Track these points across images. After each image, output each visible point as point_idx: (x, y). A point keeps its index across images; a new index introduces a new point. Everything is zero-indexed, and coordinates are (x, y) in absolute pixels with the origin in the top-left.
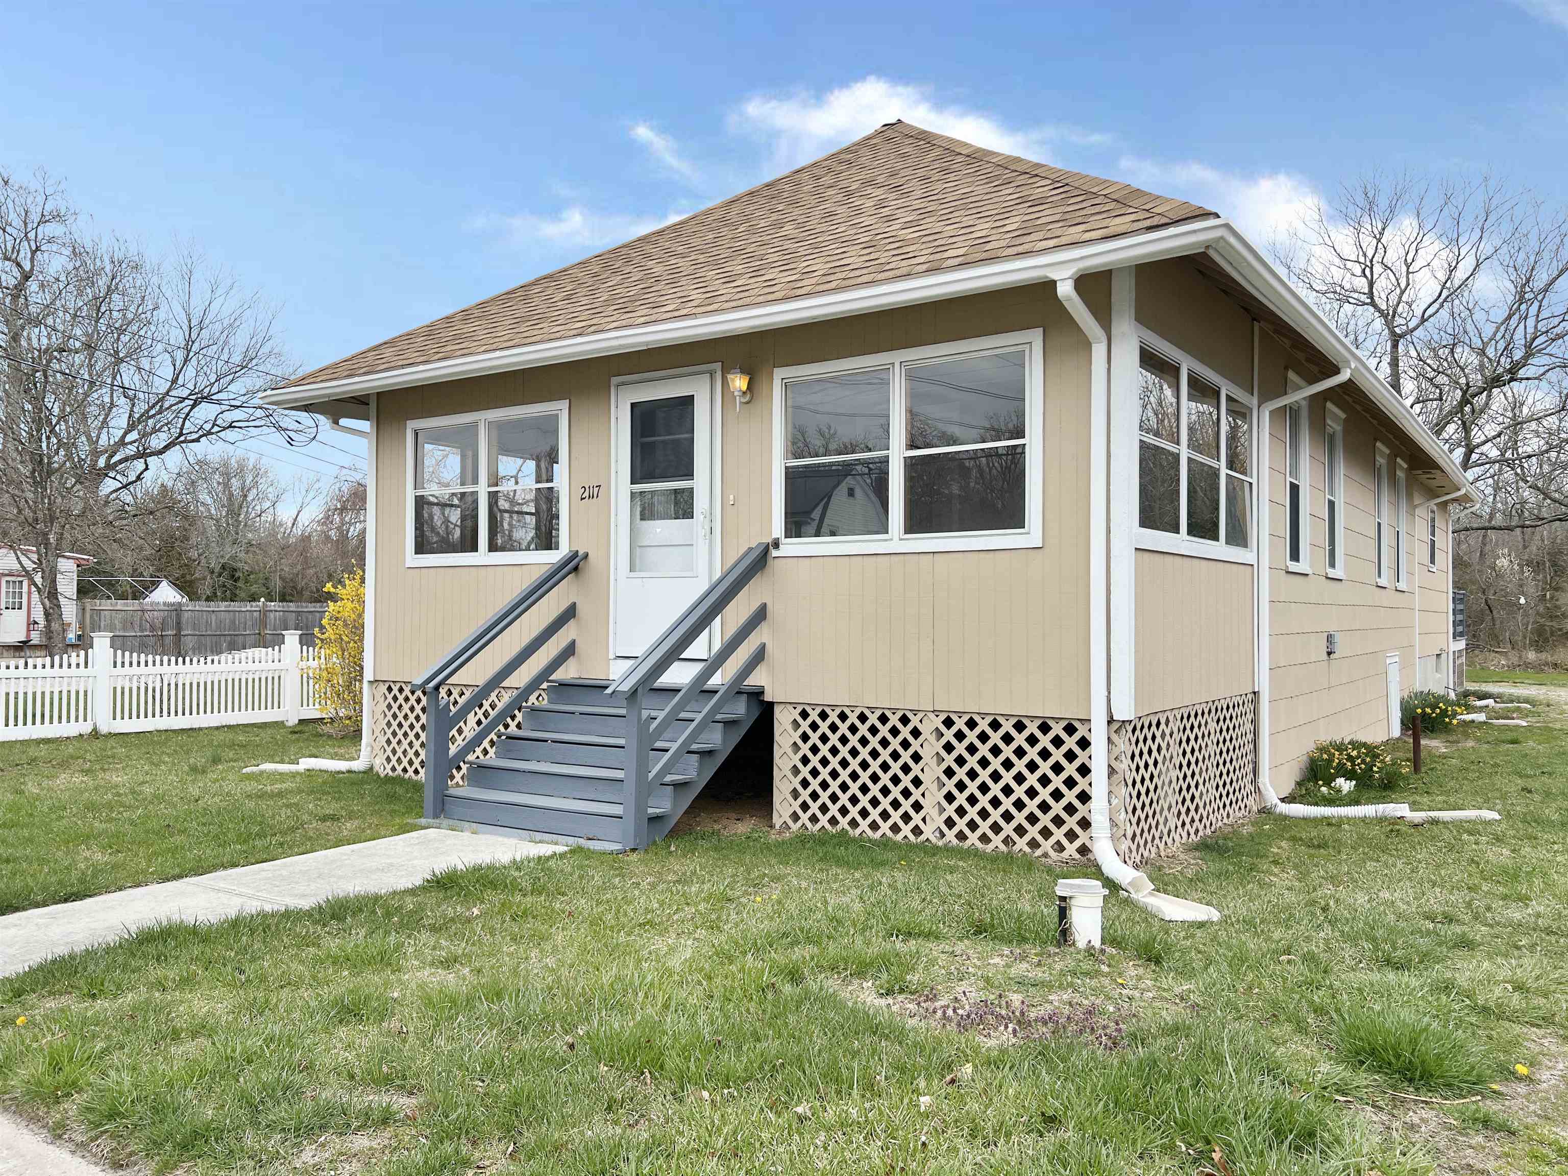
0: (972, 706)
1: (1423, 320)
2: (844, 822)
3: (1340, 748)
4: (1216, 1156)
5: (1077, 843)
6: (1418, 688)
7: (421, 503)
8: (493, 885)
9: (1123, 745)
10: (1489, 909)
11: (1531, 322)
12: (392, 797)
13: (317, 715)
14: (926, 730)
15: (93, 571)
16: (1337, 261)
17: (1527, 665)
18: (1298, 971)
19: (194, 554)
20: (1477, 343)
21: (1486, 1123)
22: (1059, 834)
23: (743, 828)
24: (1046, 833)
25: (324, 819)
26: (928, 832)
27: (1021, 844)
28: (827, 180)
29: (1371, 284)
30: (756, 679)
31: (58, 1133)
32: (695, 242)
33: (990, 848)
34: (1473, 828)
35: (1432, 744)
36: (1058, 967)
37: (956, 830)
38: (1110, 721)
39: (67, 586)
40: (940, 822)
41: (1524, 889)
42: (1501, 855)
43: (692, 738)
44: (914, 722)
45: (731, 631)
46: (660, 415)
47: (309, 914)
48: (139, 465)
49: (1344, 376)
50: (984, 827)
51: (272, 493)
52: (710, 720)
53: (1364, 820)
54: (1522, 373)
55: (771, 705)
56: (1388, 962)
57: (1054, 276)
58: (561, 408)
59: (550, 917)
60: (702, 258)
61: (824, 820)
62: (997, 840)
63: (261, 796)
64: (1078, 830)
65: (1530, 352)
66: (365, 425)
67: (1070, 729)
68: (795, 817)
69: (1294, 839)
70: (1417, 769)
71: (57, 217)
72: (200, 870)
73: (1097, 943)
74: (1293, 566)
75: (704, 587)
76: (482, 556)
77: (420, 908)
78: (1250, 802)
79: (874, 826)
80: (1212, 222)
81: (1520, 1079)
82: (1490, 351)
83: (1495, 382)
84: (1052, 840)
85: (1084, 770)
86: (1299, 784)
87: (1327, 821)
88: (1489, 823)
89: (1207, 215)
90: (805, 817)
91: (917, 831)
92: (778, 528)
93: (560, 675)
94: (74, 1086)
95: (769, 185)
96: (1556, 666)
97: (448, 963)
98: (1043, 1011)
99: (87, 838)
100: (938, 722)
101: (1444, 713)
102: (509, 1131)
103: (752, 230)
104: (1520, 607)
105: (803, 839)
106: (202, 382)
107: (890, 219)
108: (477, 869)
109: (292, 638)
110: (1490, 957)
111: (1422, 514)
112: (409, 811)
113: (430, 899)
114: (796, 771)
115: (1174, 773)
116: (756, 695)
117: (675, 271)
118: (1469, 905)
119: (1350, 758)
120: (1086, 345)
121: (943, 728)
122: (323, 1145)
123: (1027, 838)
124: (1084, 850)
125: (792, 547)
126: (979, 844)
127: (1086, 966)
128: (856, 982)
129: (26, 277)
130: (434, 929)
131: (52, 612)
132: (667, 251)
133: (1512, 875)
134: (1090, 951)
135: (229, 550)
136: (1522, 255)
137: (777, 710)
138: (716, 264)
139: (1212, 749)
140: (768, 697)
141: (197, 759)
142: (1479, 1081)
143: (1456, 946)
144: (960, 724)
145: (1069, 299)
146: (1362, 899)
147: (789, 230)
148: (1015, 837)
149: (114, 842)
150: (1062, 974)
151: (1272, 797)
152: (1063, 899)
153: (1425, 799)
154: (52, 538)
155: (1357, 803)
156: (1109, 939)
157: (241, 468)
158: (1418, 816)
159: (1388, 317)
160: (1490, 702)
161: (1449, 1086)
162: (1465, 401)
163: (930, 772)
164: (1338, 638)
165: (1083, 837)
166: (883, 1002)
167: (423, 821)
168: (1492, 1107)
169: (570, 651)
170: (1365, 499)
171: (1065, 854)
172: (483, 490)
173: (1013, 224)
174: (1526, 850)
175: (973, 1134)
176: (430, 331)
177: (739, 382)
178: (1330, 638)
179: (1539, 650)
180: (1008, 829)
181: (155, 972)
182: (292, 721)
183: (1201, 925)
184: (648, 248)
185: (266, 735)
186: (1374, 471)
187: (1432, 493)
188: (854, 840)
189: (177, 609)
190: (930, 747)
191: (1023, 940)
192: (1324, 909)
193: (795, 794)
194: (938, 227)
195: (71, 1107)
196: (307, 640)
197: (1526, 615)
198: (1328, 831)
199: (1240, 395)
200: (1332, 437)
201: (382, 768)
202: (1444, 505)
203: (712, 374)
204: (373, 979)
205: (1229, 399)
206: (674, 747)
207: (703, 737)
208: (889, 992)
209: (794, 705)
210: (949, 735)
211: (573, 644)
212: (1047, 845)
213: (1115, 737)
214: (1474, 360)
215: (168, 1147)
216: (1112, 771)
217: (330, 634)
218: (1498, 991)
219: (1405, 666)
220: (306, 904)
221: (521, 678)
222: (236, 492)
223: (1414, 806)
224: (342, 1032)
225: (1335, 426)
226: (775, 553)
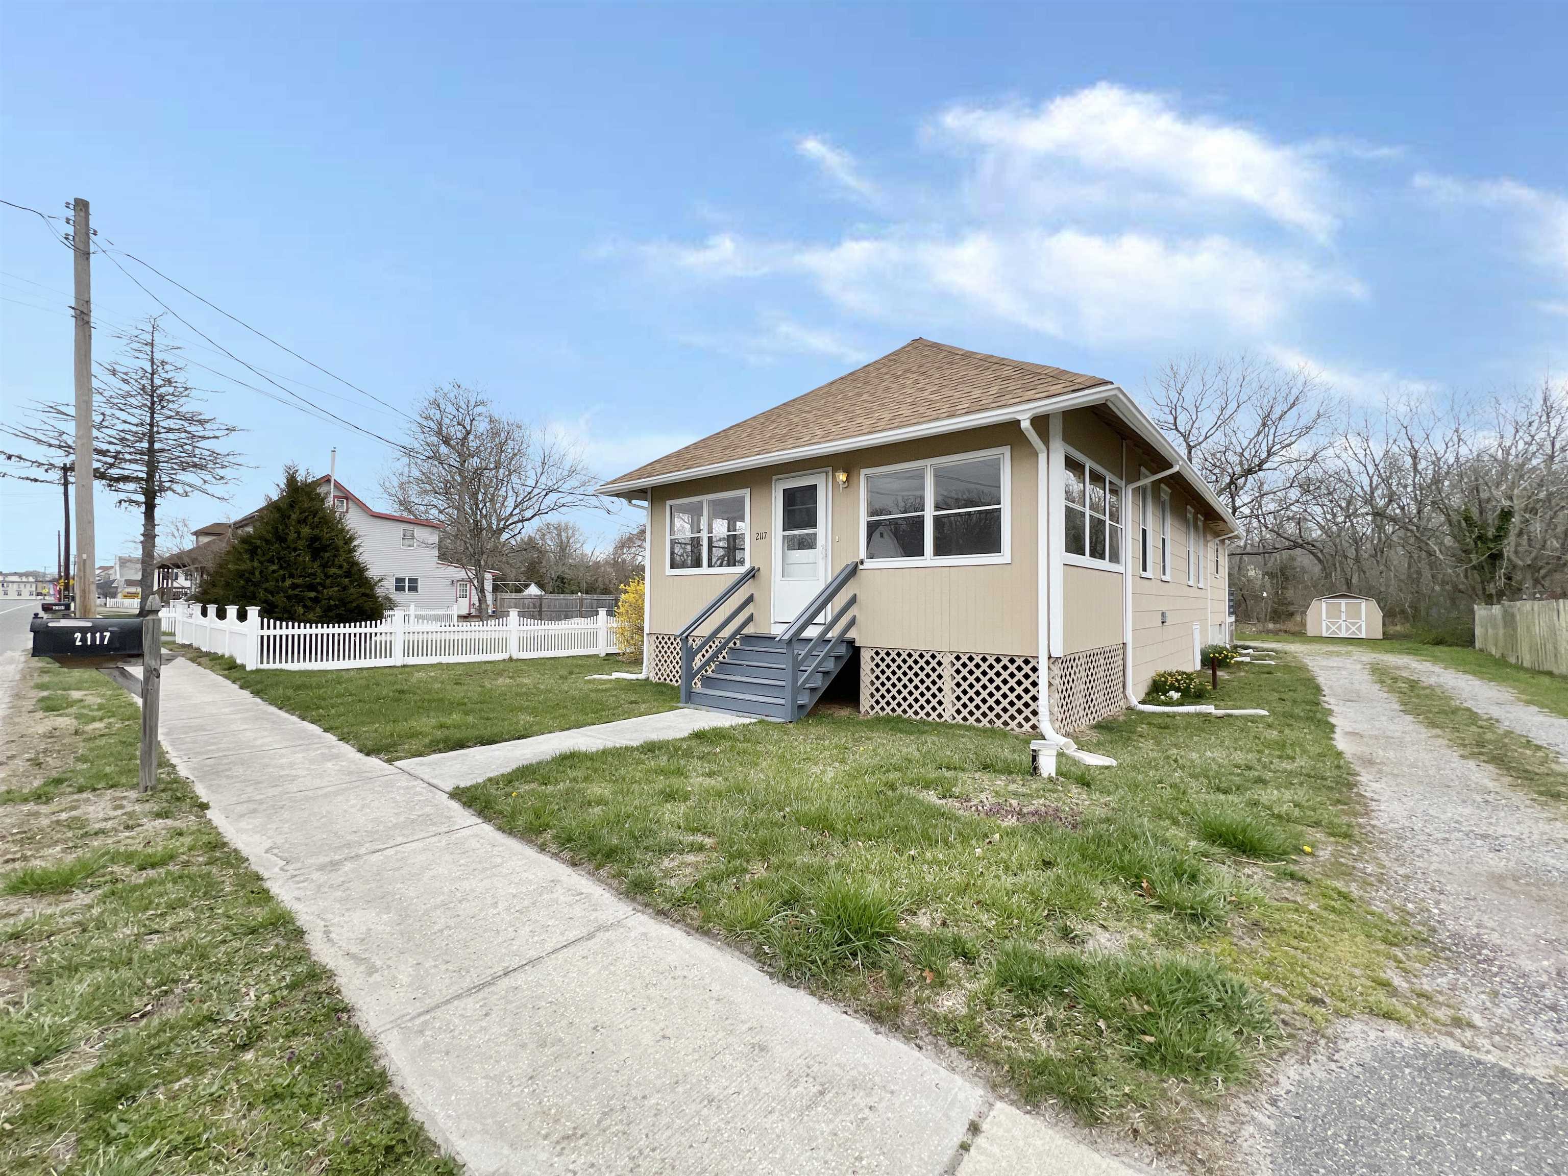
0: (971, 649)
1: (1206, 438)
2: (899, 711)
3: (1170, 674)
4: (1144, 885)
5: (1030, 723)
6: (1210, 642)
7: (673, 543)
8: (724, 737)
9: (1056, 670)
10: (1271, 763)
11: (1271, 438)
12: (662, 693)
13: (617, 651)
14: (946, 662)
15: (502, 579)
16: (1156, 406)
17: (1268, 632)
18: (1168, 793)
19: (544, 570)
20: (1239, 450)
21: (1292, 876)
22: (1020, 718)
23: (844, 713)
24: (1013, 718)
25: (631, 703)
26: (946, 716)
27: (999, 723)
28: (884, 370)
29: (1175, 419)
30: (850, 635)
31: (542, 848)
32: (814, 404)
33: (981, 725)
34: (1253, 719)
35: (1221, 674)
36: (1034, 786)
37: (962, 715)
38: (1050, 657)
39: (488, 586)
40: (953, 711)
41: (1289, 752)
42: (1274, 734)
43: (820, 664)
44: (939, 657)
45: (837, 609)
46: (798, 495)
47: (637, 748)
48: (520, 525)
49: (1176, 469)
50: (978, 714)
51: (581, 539)
52: (827, 655)
53: (1188, 714)
54: (1265, 467)
55: (859, 649)
56: (1218, 789)
57: (1019, 418)
58: (746, 493)
59: (757, 754)
60: (819, 413)
61: (888, 709)
62: (985, 721)
63: (597, 691)
64: (1031, 716)
65: (1269, 454)
66: (645, 504)
67: (1027, 662)
68: (872, 708)
69: (1149, 724)
70: (1214, 687)
71: (483, 403)
72: (579, 726)
73: (1053, 774)
74: (1144, 574)
75: (823, 587)
76: (704, 570)
77: (690, 747)
78: (1121, 703)
79: (916, 713)
80: (1110, 387)
81: (1307, 854)
82: (1246, 454)
83: (1249, 471)
84: (1016, 721)
85: (1034, 684)
86: (1148, 694)
87: (1167, 715)
88: (1263, 717)
89: (1106, 383)
90: (877, 708)
91: (940, 716)
92: (863, 554)
93: (745, 631)
94: (547, 826)
95: (851, 374)
96: (1286, 631)
97: (710, 775)
98: (1032, 808)
99: (521, 709)
100: (952, 658)
101: (1226, 656)
102: (764, 857)
103: (845, 398)
104: (1263, 598)
105: (878, 720)
106: (550, 483)
107: (922, 390)
108: (714, 729)
109: (602, 612)
110: (1277, 788)
111: (1212, 545)
112: (672, 699)
113: (694, 743)
114: (872, 683)
115: (1082, 687)
116: (851, 643)
117: (805, 420)
118: (1259, 760)
119: (1177, 680)
120: (1036, 454)
121: (955, 661)
122: (673, 859)
123: (1002, 720)
124: (1034, 727)
125: (869, 564)
126: (975, 723)
127: (1050, 786)
128: (925, 792)
129: (468, 433)
130: (699, 758)
131: (482, 599)
132: (800, 410)
133: (1282, 745)
134: (1050, 779)
135: (561, 569)
136: (1266, 400)
137: (862, 651)
138: (827, 416)
139: (1102, 673)
140: (857, 644)
141: (563, 672)
142: (1285, 853)
143: (1256, 782)
144: (964, 659)
145: (1027, 430)
146: (1194, 755)
147: (865, 397)
148: (995, 719)
149: (534, 712)
150: (1037, 790)
151: (1134, 701)
152: (1034, 751)
153: (1222, 704)
154: (482, 563)
155: (1182, 704)
156: (1059, 773)
157: (567, 528)
158: (1220, 712)
159: (1186, 437)
160: (1251, 651)
161: (1266, 855)
162: (1232, 482)
163: (948, 684)
164: (1168, 614)
165: (1034, 720)
166: (944, 801)
167: (680, 705)
168: (1292, 867)
169: (750, 619)
170: (1181, 537)
171: (1023, 729)
172: (704, 536)
173: (994, 390)
174: (1287, 731)
175: (1007, 868)
176: (678, 454)
177: (842, 477)
178: (1163, 614)
179: (1275, 622)
180: (991, 715)
181: (571, 773)
182: (603, 654)
183: (1107, 768)
184: (789, 409)
185: (591, 661)
186: (1186, 521)
187: (1217, 534)
188: (906, 720)
189: (540, 598)
190: (947, 671)
191: (1011, 773)
192: (1176, 761)
193: (872, 696)
194: (950, 393)
195: (548, 835)
196: (610, 613)
197: (1266, 603)
198: (1168, 720)
199: (1116, 480)
200: (1163, 503)
201: (654, 680)
202: (1223, 541)
203: (827, 473)
204: (676, 782)
205: (1110, 482)
206: (810, 669)
207: (824, 664)
208: (944, 797)
209: (872, 648)
210: (958, 665)
211: (752, 616)
212: (1013, 724)
213: (1052, 666)
214: (1236, 459)
215: (599, 856)
216: (1050, 684)
217: (622, 610)
218: (1285, 807)
219: (1203, 631)
220: (635, 744)
221: (726, 633)
222: (564, 538)
223: (1217, 707)
224: (668, 806)
225: (1165, 497)
226: (861, 567)
